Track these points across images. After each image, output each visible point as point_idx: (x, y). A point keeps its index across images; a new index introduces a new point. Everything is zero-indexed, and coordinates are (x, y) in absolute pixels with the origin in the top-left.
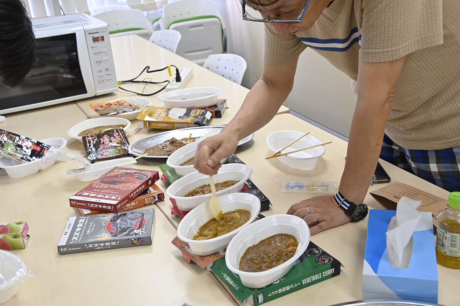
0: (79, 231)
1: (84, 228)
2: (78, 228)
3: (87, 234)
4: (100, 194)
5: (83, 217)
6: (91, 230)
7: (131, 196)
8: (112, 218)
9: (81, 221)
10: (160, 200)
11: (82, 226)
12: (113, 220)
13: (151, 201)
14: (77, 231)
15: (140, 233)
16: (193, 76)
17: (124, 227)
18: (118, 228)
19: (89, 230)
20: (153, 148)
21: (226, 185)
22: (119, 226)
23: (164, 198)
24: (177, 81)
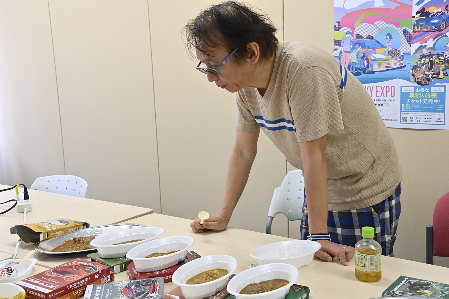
0: (98, 296)
1: (103, 293)
2: (97, 294)
3: (106, 297)
4: (42, 282)
5: (100, 285)
6: (109, 295)
7: (69, 287)
8: (127, 285)
9: (98, 288)
11: (100, 292)
12: (127, 286)
14: (96, 296)
15: (155, 295)
17: (139, 291)
18: (134, 292)
19: (107, 295)
22: (134, 291)
23: (114, 278)
24: (25, 199)
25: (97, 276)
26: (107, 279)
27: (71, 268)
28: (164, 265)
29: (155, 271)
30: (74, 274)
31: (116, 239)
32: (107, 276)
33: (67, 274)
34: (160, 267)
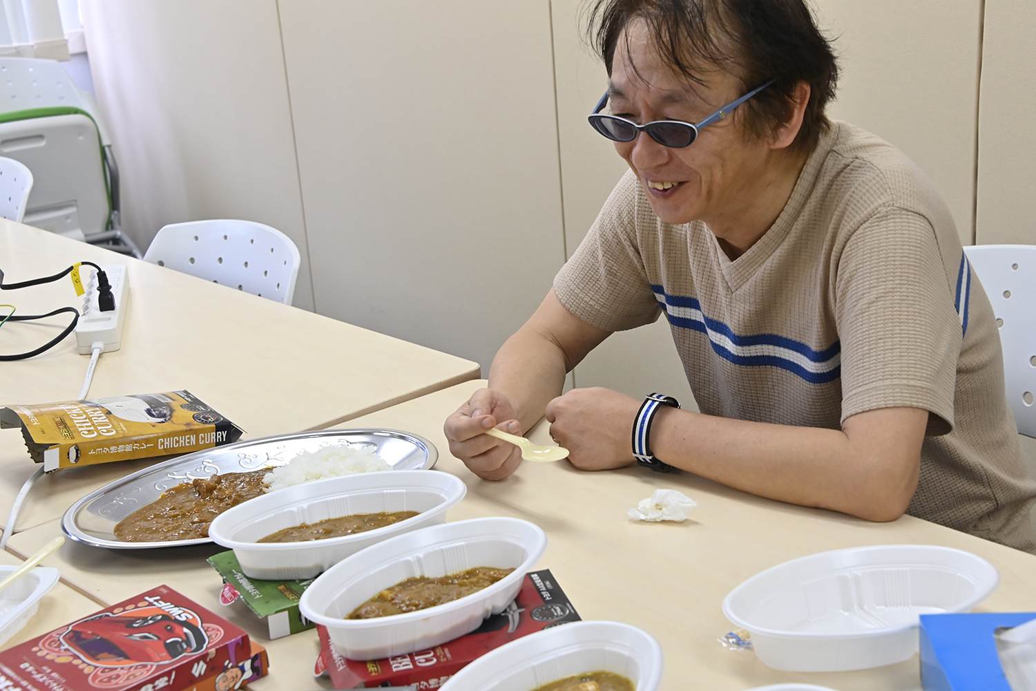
10: (258, 674)
13: (233, 683)
16: (130, 289)
20: (142, 514)
21: (474, 579)
23: (268, 666)
24: (102, 309)
25: (199, 669)
26: (239, 673)
27: (127, 627)
28: (425, 638)
29: (394, 658)
30: (127, 657)
31: (309, 507)
32: (240, 664)
33: (106, 654)
34: (414, 643)
